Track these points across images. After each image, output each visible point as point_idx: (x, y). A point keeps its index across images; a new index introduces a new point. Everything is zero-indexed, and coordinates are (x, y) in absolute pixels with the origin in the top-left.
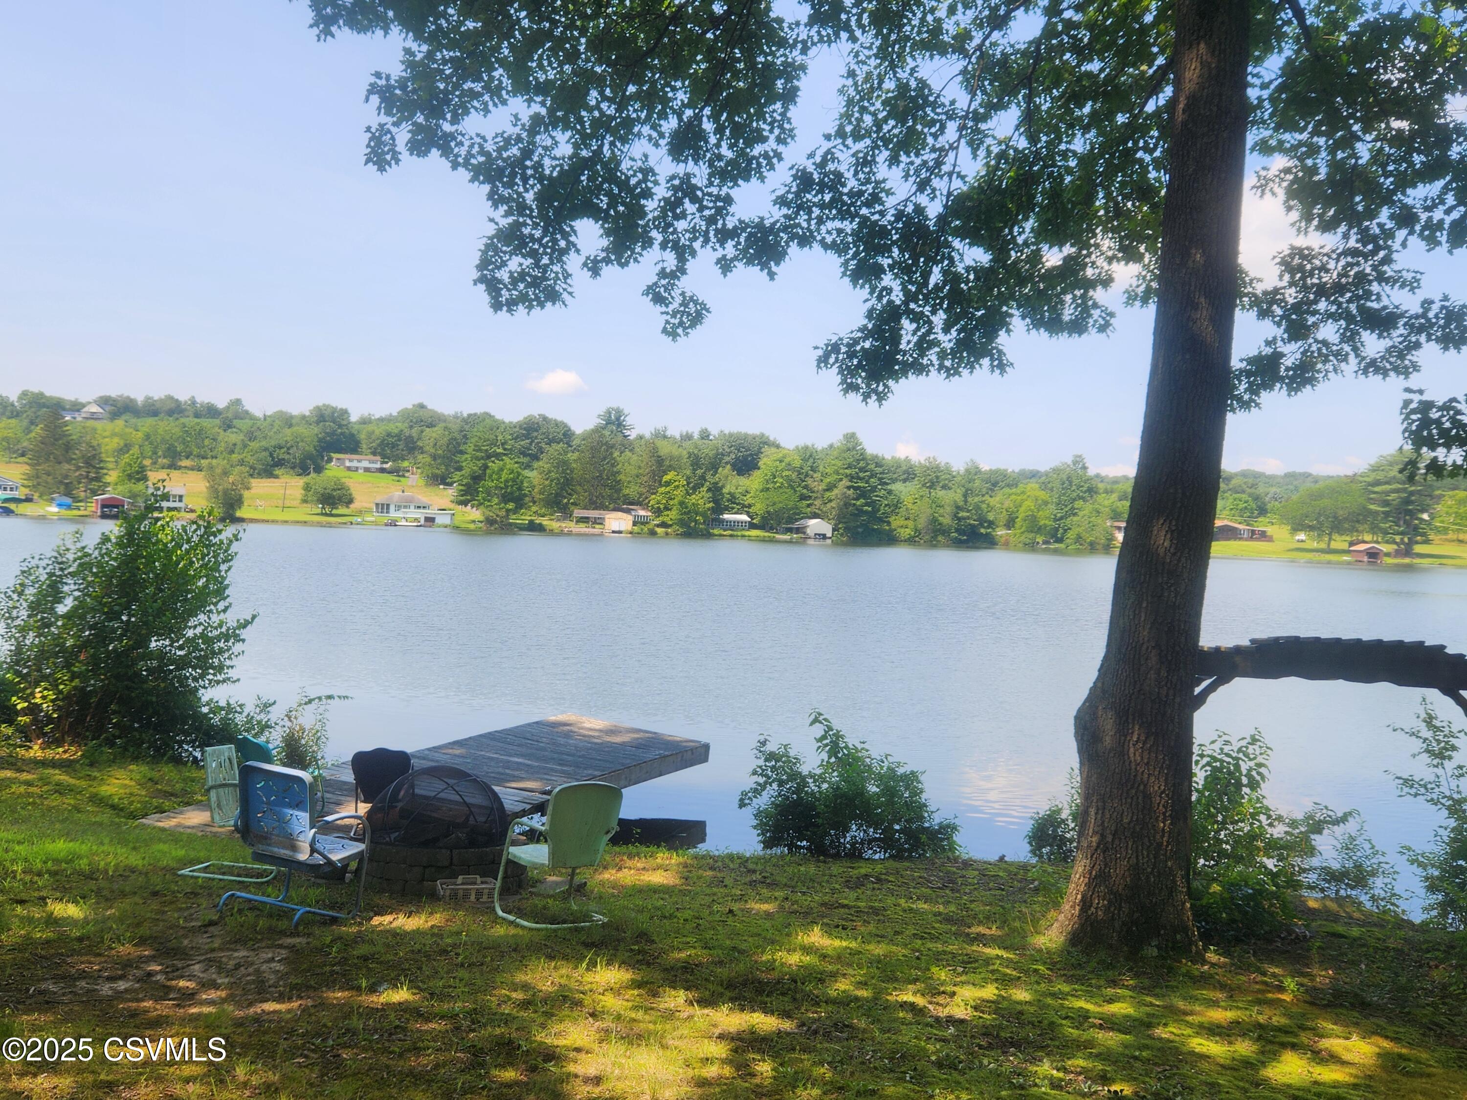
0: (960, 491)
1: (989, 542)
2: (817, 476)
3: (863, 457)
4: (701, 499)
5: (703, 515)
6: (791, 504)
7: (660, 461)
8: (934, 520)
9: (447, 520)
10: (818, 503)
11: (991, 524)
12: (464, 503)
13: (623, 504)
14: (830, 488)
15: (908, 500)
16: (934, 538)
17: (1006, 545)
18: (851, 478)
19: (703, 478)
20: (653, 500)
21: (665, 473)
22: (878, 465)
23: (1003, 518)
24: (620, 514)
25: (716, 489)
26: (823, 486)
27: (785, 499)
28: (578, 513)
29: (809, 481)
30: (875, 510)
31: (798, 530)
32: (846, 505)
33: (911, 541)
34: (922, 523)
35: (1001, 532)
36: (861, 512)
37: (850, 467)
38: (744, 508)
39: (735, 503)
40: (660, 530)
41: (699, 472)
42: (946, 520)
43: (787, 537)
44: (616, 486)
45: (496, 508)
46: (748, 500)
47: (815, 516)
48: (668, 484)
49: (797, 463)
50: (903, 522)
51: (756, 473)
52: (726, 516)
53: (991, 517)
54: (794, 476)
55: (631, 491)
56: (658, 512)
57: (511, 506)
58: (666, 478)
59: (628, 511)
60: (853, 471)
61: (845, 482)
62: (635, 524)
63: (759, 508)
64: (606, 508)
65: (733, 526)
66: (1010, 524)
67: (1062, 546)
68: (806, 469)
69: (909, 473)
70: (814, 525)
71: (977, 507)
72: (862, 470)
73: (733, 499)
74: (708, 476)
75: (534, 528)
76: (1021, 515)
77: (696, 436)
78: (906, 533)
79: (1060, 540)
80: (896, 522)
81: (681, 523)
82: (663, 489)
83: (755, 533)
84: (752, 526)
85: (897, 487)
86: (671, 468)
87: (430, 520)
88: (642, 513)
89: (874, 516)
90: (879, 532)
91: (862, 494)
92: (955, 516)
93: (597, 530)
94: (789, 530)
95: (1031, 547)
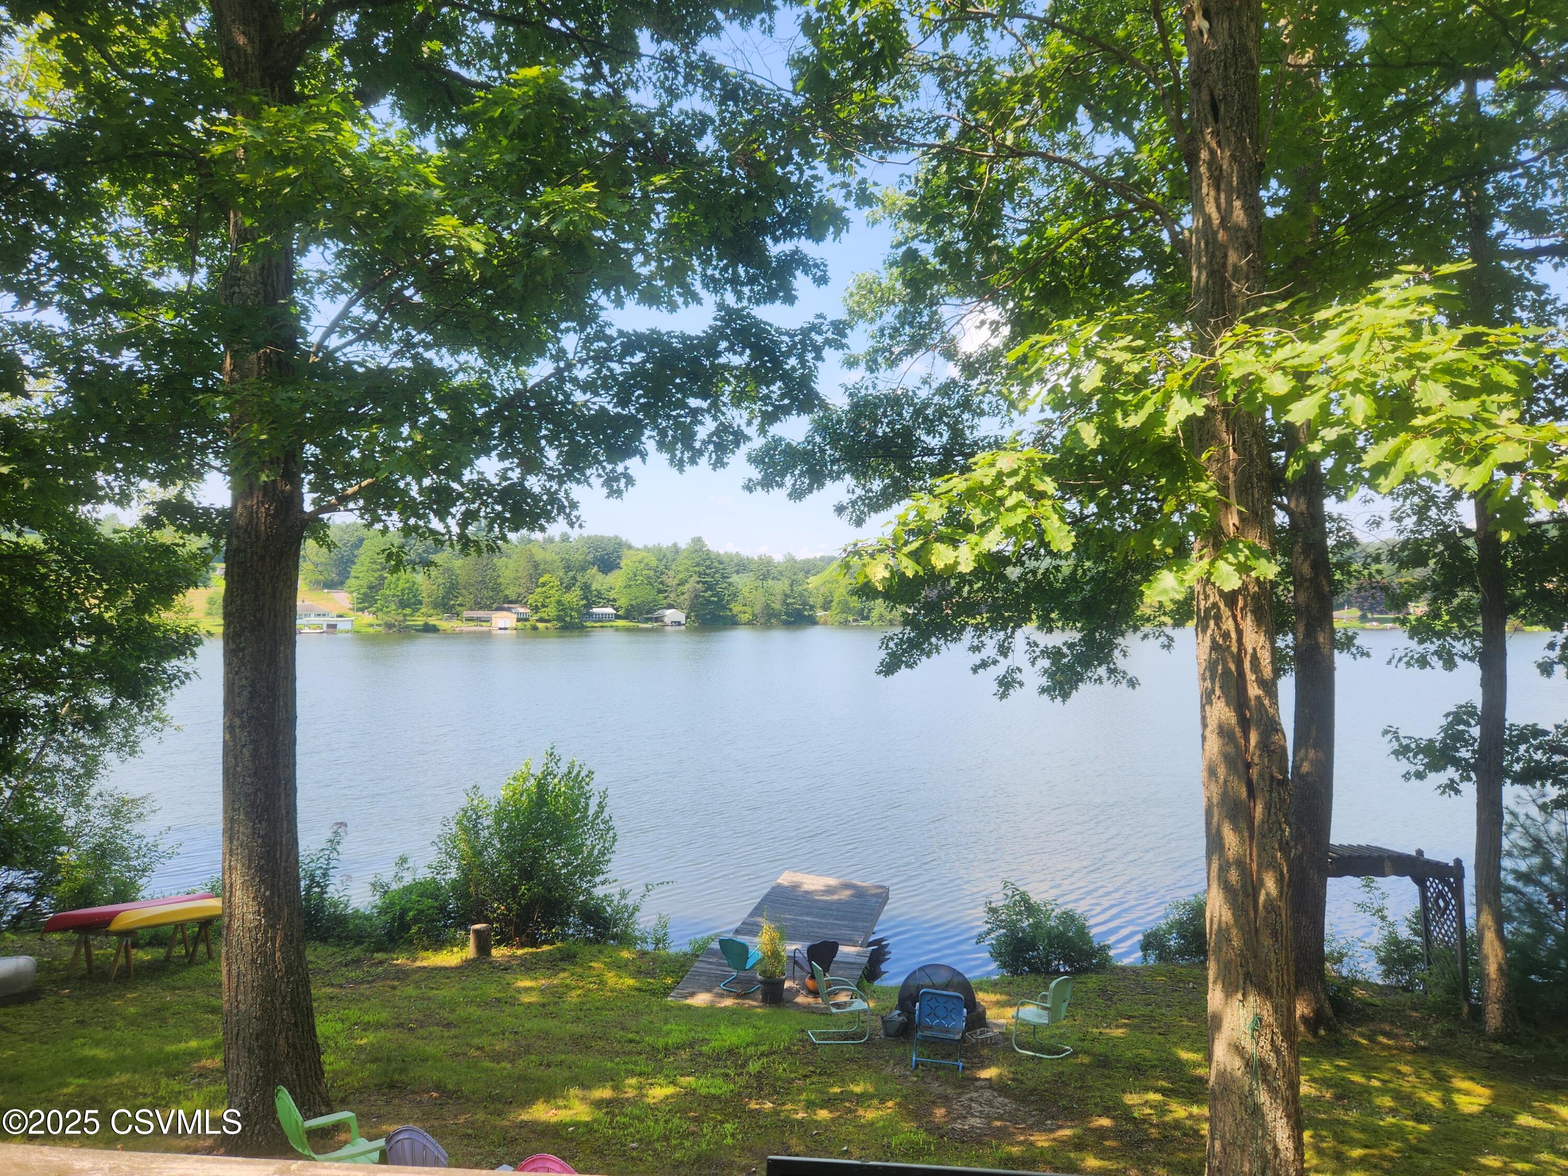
0: (787, 582)
1: (812, 621)
2: (671, 573)
3: (708, 556)
4: (573, 597)
5: (578, 611)
6: (650, 598)
7: (536, 565)
8: (768, 606)
9: (348, 626)
10: (672, 595)
11: (812, 608)
12: (362, 610)
13: (503, 603)
14: (682, 583)
15: (745, 591)
16: (768, 620)
17: (825, 623)
18: (700, 574)
19: (574, 578)
20: (531, 599)
21: (541, 575)
22: (721, 563)
23: (820, 601)
24: (505, 613)
25: (586, 588)
26: (676, 582)
27: (645, 594)
28: (467, 614)
29: (664, 578)
30: (721, 600)
31: (657, 620)
32: (697, 596)
33: (750, 623)
34: (758, 608)
35: (820, 613)
36: (709, 602)
37: (698, 565)
38: (611, 602)
39: (600, 598)
40: (541, 625)
41: (571, 574)
42: (777, 606)
43: (648, 625)
44: (497, 588)
45: (394, 615)
46: (612, 595)
47: (670, 606)
48: (544, 585)
49: (654, 563)
50: (739, 608)
51: (617, 572)
52: (595, 610)
53: (811, 601)
54: (652, 573)
55: (511, 592)
56: (536, 609)
57: (408, 611)
58: (541, 580)
59: (509, 609)
60: (701, 569)
61: (695, 578)
62: (518, 620)
63: (623, 602)
64: (489, 608)
65: (601, 618)
66: (826, 606)
67: (868, 623)
68: (662, 567)
69: (742, 566)
70: (671, 615)
71: (801, 595)
72: (709, 567)
73: (599, 595)
74: (579, 578)
75: (429, 629)
76: (836, 600)
77: (557, 539)
78: (745, 617)
79: (867, 618)
80: (736, 608)
81: (560, 619)
82: (539, 590)
83: (621, 623)
84: (618, 617)
85: (734, 578)
86: (545, 571)
87: (332, 627)
88: (522, 610)
89: (721, 605)
90: (724, 618)
91: (710, 587)
92: (784, 603)
93: (484, 627)
94: (648, 620)
95: (845, 624)
